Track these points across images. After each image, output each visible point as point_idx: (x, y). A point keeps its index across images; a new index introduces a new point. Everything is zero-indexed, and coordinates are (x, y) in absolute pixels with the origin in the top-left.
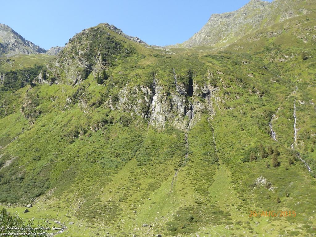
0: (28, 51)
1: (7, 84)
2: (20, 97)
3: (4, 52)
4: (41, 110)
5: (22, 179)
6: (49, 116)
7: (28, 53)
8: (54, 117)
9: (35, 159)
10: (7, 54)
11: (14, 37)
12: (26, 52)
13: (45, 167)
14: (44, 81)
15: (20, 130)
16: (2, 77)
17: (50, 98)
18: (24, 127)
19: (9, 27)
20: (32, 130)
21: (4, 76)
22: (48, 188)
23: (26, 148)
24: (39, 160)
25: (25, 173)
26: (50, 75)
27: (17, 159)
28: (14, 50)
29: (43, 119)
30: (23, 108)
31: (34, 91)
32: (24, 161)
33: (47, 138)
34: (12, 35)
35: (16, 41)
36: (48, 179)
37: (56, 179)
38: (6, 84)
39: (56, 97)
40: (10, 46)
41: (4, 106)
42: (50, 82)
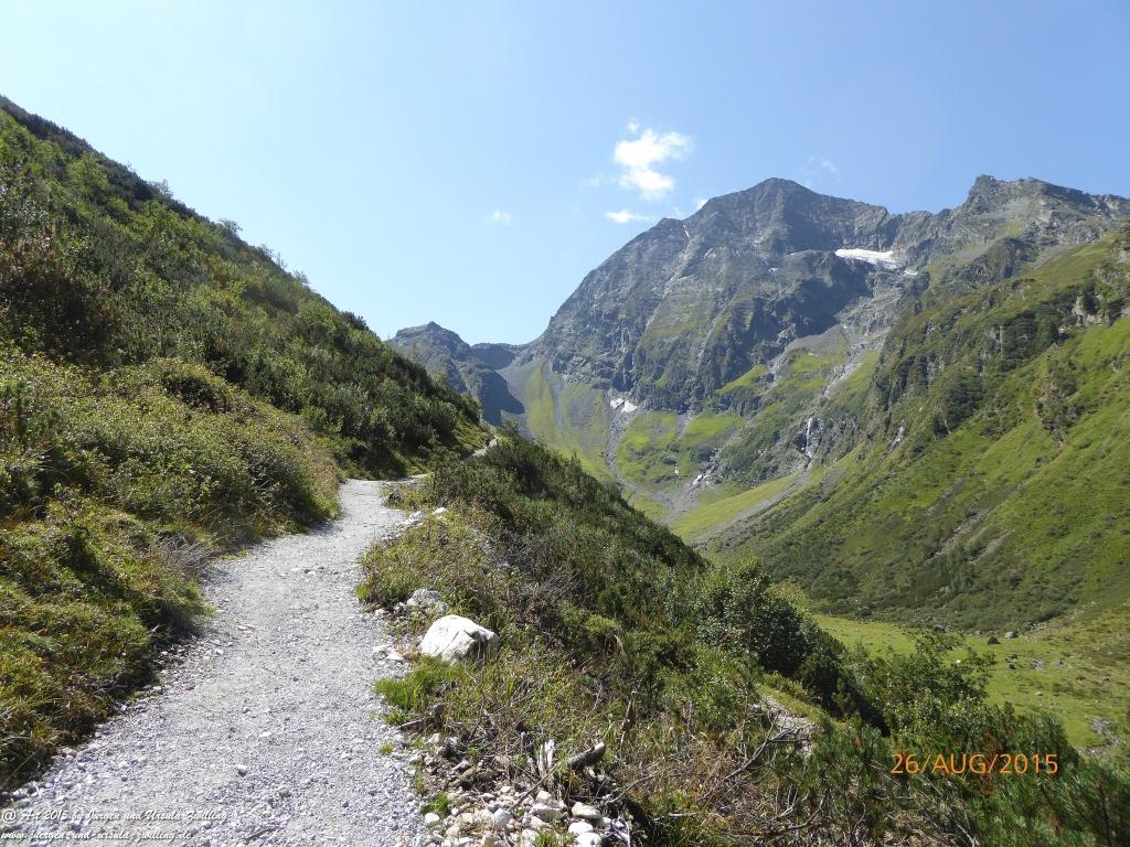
0: (1093, 231)
1: (1012, 350)
2: (1033, 379)
3: (1024, 258)
4: (1079, 405)
5: (1016, 581)
6: (1102, 416)
7: (1097, 236)
8: (1117, 417)
9: (1053, 534)
10: (1034, 261)
11: (1047, 206)
12: (1089, 235)
13: (1078, 551)
14: (1091, 318)
15: (1030, 466)
16: (998, 335)
17: (1106, 363)
18: (1042, 455)
19: (1036, 181)
20: (1055, 461)
21: (1001, 333)
22: (1073, 602)
23: (1036, 509)
24: (1062, 535)
25: (1025, 568)
26: (1105, 295)
27: (1013, 536)
28: (1054, 243)
29: (1087, 425)
30: (1040, 406)
31: (1065, 354)
32: (1027, 541)
33: (1089, 476)
34: (1042, 203)
35: (1054, 215)
36: (1079, 581)
37: (1099, 581)
38: (1009, 350)
39: (1123, 356)
40: (1042, 234)
41: (996, 411)
42: (1106, 317)
